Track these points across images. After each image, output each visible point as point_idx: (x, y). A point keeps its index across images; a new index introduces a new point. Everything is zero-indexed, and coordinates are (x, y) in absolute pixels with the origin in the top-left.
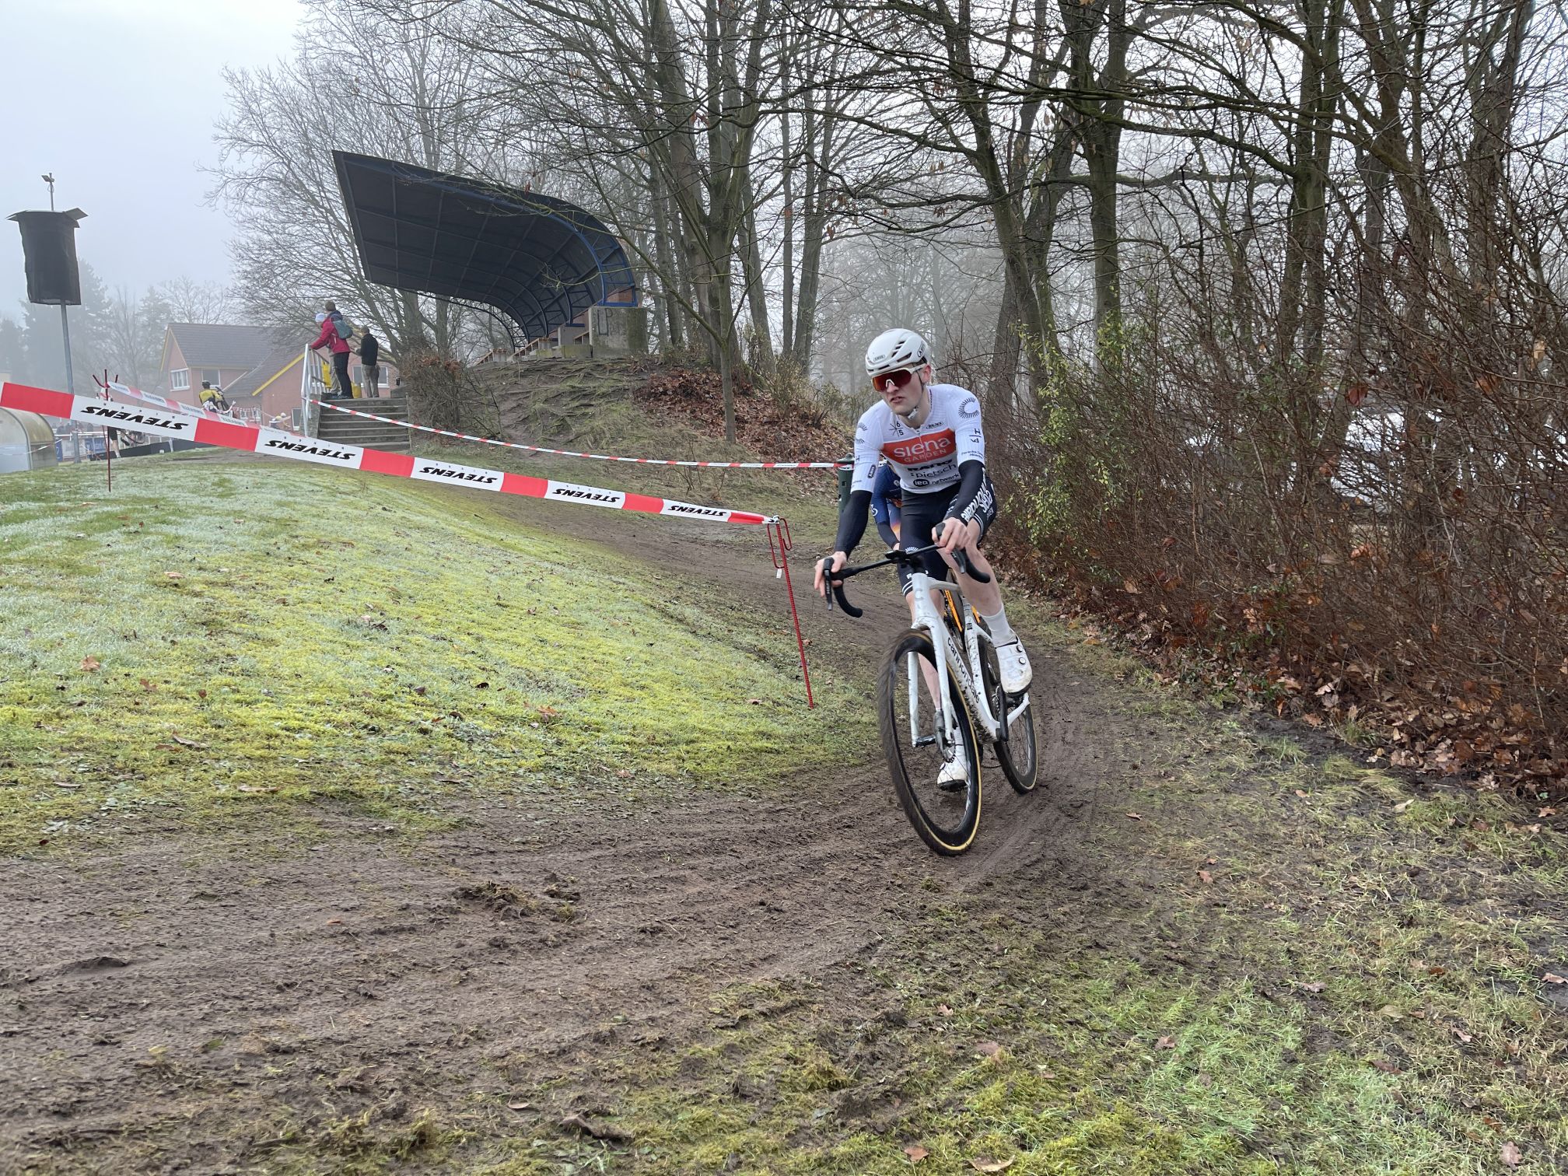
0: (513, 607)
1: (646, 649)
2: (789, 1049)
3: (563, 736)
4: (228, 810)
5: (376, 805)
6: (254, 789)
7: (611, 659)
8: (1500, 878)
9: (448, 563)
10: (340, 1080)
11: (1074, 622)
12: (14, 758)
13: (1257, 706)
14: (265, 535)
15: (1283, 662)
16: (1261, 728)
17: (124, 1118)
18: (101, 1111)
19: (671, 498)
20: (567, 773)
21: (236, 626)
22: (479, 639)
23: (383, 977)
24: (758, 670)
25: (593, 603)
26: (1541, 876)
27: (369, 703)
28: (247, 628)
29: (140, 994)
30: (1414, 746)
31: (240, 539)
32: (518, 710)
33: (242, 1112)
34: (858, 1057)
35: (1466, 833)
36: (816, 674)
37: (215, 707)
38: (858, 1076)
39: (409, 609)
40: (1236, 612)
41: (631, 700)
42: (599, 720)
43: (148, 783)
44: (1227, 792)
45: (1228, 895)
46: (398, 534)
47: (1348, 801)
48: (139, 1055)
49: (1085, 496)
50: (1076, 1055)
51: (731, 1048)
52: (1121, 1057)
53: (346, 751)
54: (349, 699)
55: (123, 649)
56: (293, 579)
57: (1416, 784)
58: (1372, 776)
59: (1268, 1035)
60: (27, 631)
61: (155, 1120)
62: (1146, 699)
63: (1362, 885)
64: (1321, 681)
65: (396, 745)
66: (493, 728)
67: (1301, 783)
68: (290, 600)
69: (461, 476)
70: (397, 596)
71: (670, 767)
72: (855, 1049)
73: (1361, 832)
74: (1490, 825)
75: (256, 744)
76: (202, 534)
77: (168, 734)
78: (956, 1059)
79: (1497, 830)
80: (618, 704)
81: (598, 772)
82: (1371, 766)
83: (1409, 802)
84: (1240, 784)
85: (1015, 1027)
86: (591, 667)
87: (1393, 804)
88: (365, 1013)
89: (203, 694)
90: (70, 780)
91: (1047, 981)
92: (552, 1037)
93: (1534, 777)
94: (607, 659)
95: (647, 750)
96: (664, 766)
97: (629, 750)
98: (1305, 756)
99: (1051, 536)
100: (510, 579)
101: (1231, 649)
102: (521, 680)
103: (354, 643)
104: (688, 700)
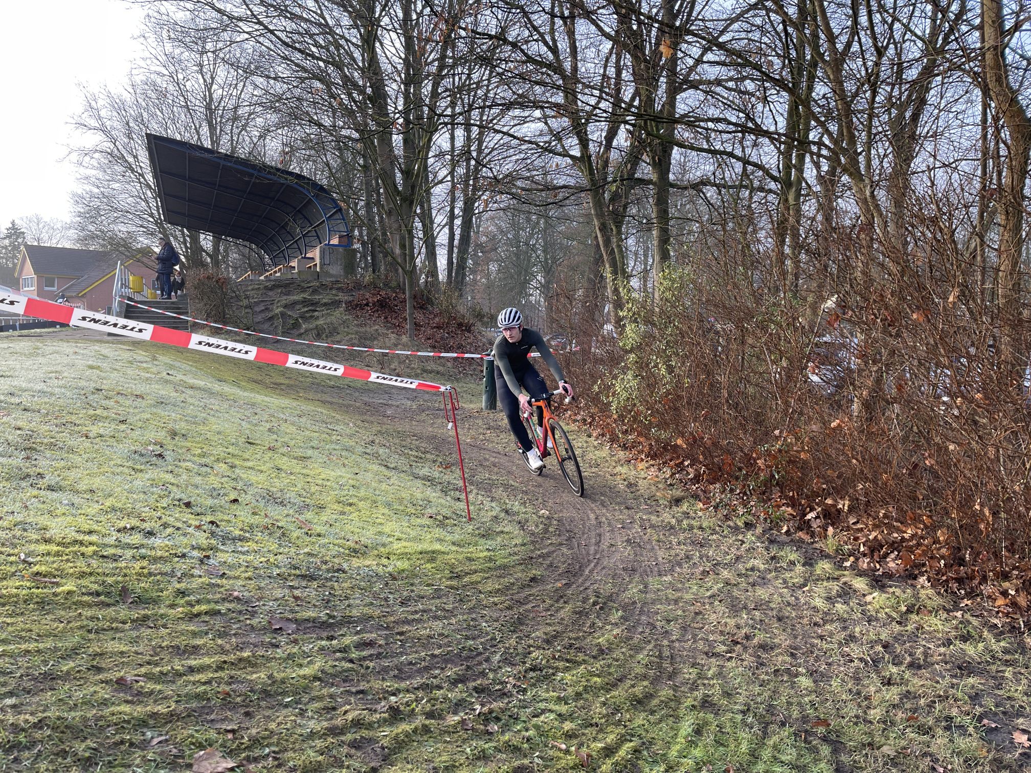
0: (257, 445)
1: (353, 476)
7: (329, 484)
8: (942, 650)
9: (212, 412)
11: (642, 465)
13: (768, 525)
14: (77, 387)
15: (783, 496)
16: (772, 542)
19: (376, 371)
21: (47, 453)
22: (233, 467)
24: (433, 494)
25: (315, 443)
26: (970, 649)
27: (146, 514)
28: (55, 455)
30: (872, 557)
31: (57, 390)
32: (260, 520)
35: (914, 617)
36: (471, 497)
39: (183, 444)
40: (752, 462)
41: (343, 513)
42: (320, 528)
44: (754, 586)
46: (176, 391)
47: (834, 593)
54: (130, 510)
56: (95, 419)
57: (878, 582)
58: (847, 577)
62: (692, 518)
63: (853, 654)
64: (808, 509)
66: (241, 533)
67: (803, 580)
68: (91, 435)
69: (226, 348)
70: (174, 434)
73: (845, 616)
74: (931, 612)
76: (28, 385)
79: (936, 616)
80: (335, 517)
81: (319, 567)
82: (847, 569)
83: (875, 594)
84: (762, 580)
86: (313, 489)
87: (864, 595)
93: (955, 579)
94: (325, 483)
95: (355, 551)
96: (367, 562)
97: (342, 550)
98: (802, 561)
99: (625, 407)
100: (256, 425)
101: (749, 486)
102: (264, 498)
103: (139, 467)
104: (383, 514)
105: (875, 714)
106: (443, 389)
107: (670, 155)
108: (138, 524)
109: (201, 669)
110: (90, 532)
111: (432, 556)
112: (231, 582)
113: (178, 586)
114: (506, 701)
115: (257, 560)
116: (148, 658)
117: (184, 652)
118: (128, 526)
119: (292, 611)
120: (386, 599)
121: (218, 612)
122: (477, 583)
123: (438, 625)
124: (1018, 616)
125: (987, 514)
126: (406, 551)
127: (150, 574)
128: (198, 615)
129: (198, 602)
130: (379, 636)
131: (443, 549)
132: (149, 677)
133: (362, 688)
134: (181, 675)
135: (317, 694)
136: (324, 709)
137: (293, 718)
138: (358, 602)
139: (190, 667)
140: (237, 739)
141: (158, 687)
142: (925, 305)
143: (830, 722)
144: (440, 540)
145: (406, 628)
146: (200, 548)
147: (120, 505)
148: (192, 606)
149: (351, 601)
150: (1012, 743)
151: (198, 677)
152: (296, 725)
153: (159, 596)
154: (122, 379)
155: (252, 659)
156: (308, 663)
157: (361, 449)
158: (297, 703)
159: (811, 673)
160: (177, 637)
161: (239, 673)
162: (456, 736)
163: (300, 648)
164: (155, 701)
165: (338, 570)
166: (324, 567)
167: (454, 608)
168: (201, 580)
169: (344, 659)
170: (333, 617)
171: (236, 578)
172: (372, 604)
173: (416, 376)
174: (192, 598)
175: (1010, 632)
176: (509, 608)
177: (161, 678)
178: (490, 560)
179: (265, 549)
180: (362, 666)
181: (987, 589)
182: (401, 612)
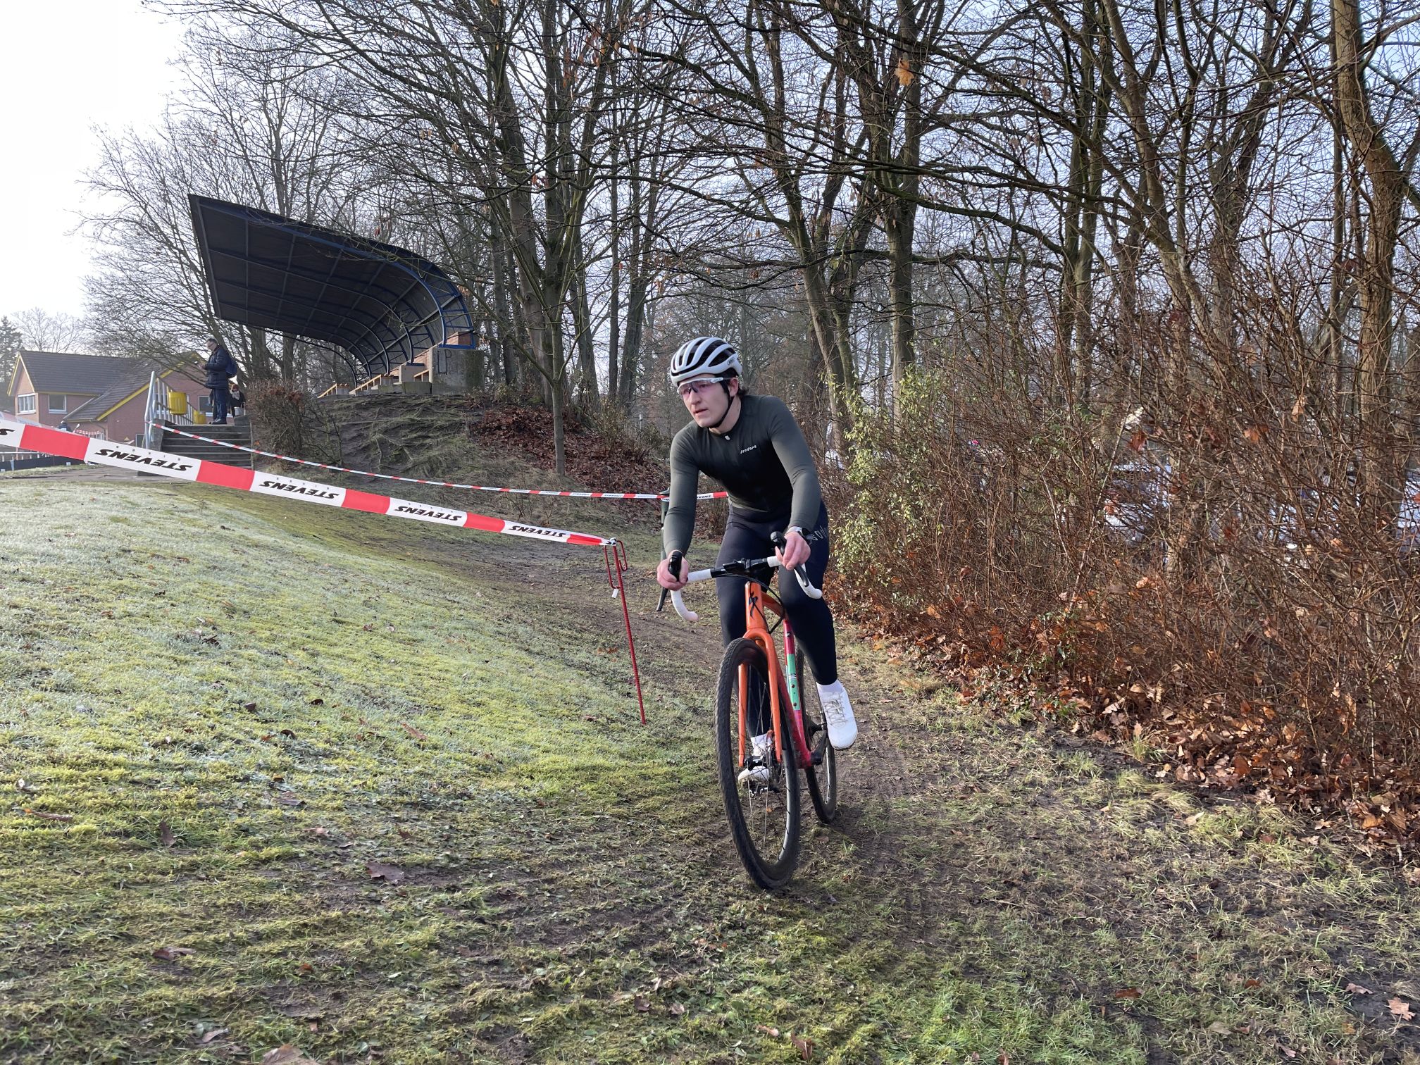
0: (348, 623)
1: (481, 665)
7: (448, 676)
8: (1291, 889)
9: (285, 580)
11: (879, 644)
13: (1052, 723)
14: (96, 548)
15: (1073, 683)
16: (1058, 745)
19: (512, 520)
22: (314, 655)
24: (593, 688)
25: (428, 620)
26: (1329, 888)
30: (1195, 764)
31: (70, 552)
32: (353, 727)
35: (1253, 845)
36: (645, 691)
39: (244, 624)
41: (468, 716)
42: (436, 737)
44: (1033, 805)
46: (235, 551)
47: (1144, 813)
56: (121, 593)
57: (1204, 798)
58: (1161, 792)
63: (1170, 897)
64: (1107, 700)
66: (326, 746)
67: (1101, 797)
68: (115, 614)
69: (302, 490)
70: (231, 611)
73: (1159, 845)
74: (1275, 838)
76: (30, 547)
79: (1282, 844)
80: (457, 721)
82: (1161, 780)
83: (1199, 815)
84: (1045, 798)
86: (427, 683)
87: (1185, 816)
93: (1308, 792)
94: (443, 675)
95: (485, 768)
96: (503, 784)
97: (467, 767)
98: (1100, 771)
99: (856, 564)
100: (346, 596)
101: (1026, 670)
102: (358, 697)
103: (183, 657)
104: (524, 717)
105: (1201, 978)
106: (604, 542)
107: (912, 218)
108: (182, 736)
109: (272, 936)
110: (116, 749)
111: (592, 774)
112: (313, 814)
113: (239, 821)
114: (696, 971)
115: (350, 783)
116: (198, 921)
117: (248, 912)
118: (169, 740)
119: (398, 853)
120: (529, 834)
121: (295, 857)
122: (655, 809)
123: (601, 869)
124: (1394, 841)
125: (1350, 703)
126: (557, 767)
127: (200, 806)
128: (267, 861)
129: (267, 843)
130: (520, 885)
131: (607, 764)
132: (200, 947)
133: (496, 957)
134: (244, 944)
135: (434, 966)
136: (443, 987)
137: (400, 1000)
138: (490, 838)
139: (257, 933)
140: (322, 1031)
141: (213, 962)
142: (1261, 420)
143: (1139, 991)
144: (603, 751)
145: (556, 873)
146: (268, 768)
147: (156, 710)
148: (259, 848)
149: (481, 838)
150: (1387, 1014)
151: (267, 947)
152: (405, 1010)
153: (212, 836)
154: (158, 536)
155: (342, 920)
156: (422, 924)
157: (493, 628)
158: (406, 980)
159: (1114, 924)
160: (239, 892)
161: (324, 940)
162: (626, 1020)
163: (410, 904)
164: (209, 981)
165: (462, 796)
166: (442, 791)
167: (622, 845)
168: (270, 812)
169: (471, 917)
170: (455, 860)
171: (319, 808)
172: (509, 841)
173: (568, 526)
174: (259, 837)
175: (1384, 863)
176: (699, 843)
177: (216, 948)
178: (673, 777)
179: (360, 768)
180: (496, 926)
181: (1352, 805)
182: (549, 851)
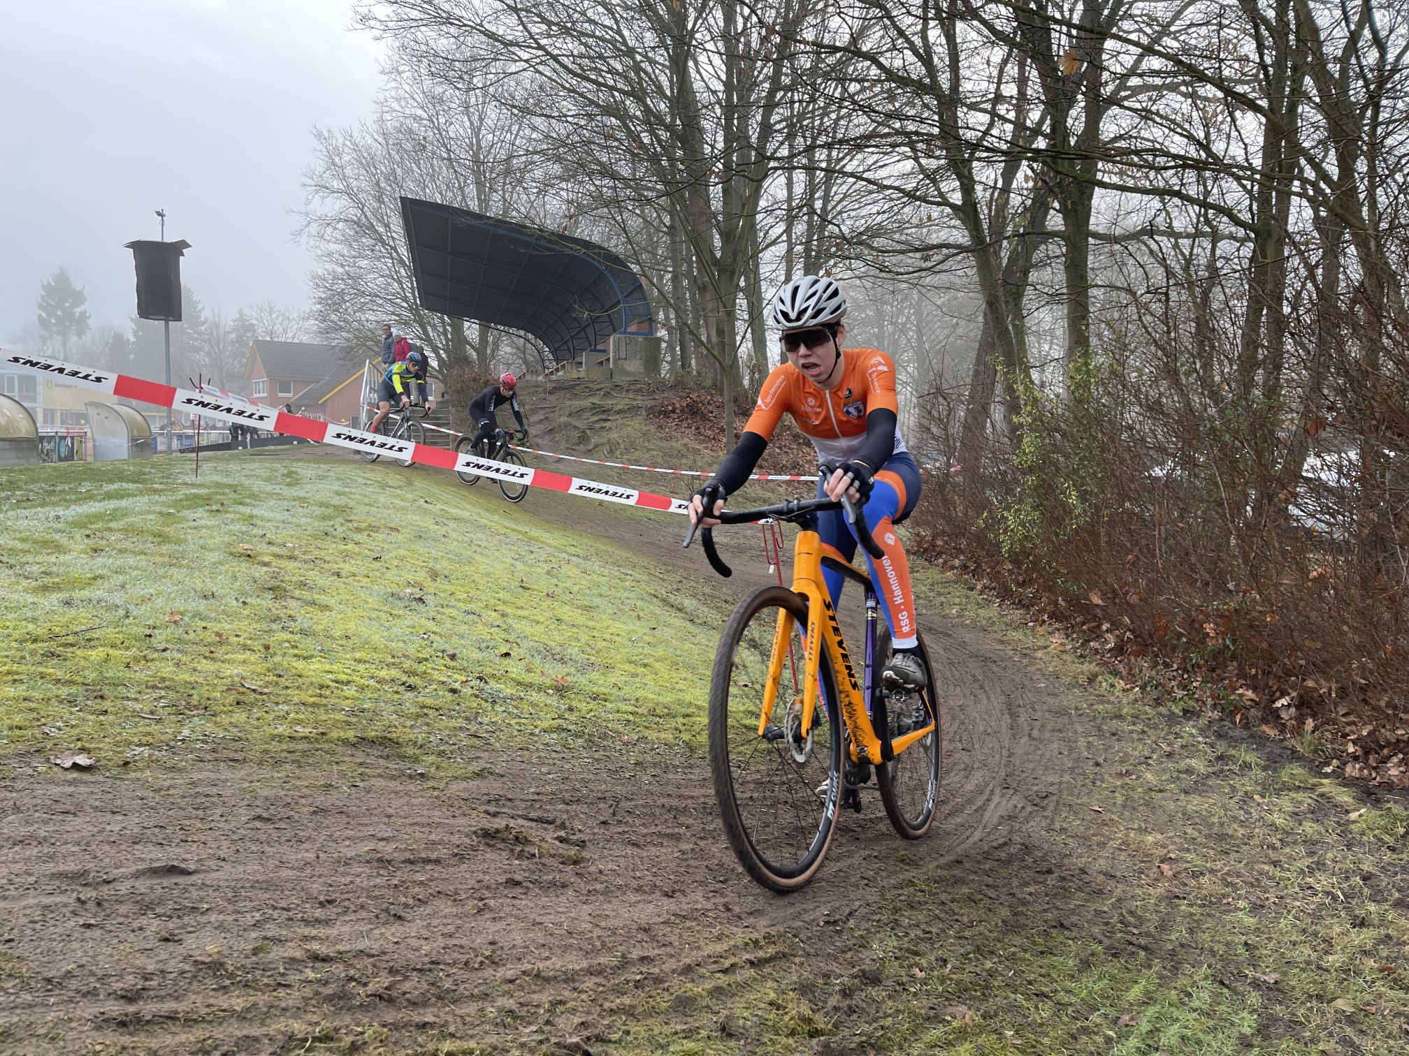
0: (534, 590)
1: (649, 632)
2: (772, 995)
3: (574, 704)
4: (285, 747)
5: (410, 751)
6: (307, 730)
7: (618, 639)
9: (479, 550)
10: (371, 988)
11: (1041, 630)
12: (106, 692)
13: (1216, 715)
14: (324, 518)
15: (1242, 675)
16: (1220, 736)
17: (181, 1007)
18: (161, 999)
20: (577, 735)
21: (297, 593)
22: (504, 615)
23: (411, 901)
24: (751, 658)
25: (604, 590)
27: (407, 664)
28: (306, 595)
29: (202, 900)
30: (1367, 760)
31: (303, 520)
32: (535, 678)
33: (284, 1009)
34: (836, 1009)
37: (277, 659)
38: (836, 1026)
39: (444, 587)
40: (1197, 626)
41: (635, 675)
42: (606, 691)
43: (218, 719)
44: (1186, 792)
45: (1188, 889)
46: (437, 523)
47: (1304, 807)
48: (197, 952)
49: (1054, 513)
50: (1041, 1025)
51: (719, 990)
52: (1085, 1030)
53: (386, 703)
54: (390, 660)
55: (202, 605)
56: (347, 556)
57: (1369, 794)
58: (1327, 785)
59: (1226, 1020)
60: (123, 587)
61: (208, 1010)
62: (1109, 702)
63: (1317, 886)
64: (1278, 694)
65: (429, 702)
66: (514, 692)
67: (1259, 788)
68: (343, 573)
70: (434, 575)
71: (668, 736)
72: (833, 1001)
73: (1314, 838)
75: (310, 692)
76: (271, 515)
77: (237, 679)
78: (928, 1018)
80: (623, 678)
81: (604, 736)
82: (1327, 776)
83: (1363, 811)
84: (1200, 786)
85: (984, 994)
86: (601, 644)
87: (1347, 812)
88: (394, 931)
89: (267, 648)
90: (152, 713)
91: (1014, 954)
92: (558, 966)
94: (614, 638)
96: (663, 735)
97: (632, 719)
98: (1263, 764)
99: (1021, 549)
100: (532, 566)
101: (1192, 659)
102: (539, 652)
103: (397, 612)
104: (685, 679)
105: (1334, 960)
107: (1090, 199)
118: (389, 677)
154: (373, 508)
